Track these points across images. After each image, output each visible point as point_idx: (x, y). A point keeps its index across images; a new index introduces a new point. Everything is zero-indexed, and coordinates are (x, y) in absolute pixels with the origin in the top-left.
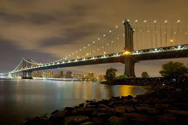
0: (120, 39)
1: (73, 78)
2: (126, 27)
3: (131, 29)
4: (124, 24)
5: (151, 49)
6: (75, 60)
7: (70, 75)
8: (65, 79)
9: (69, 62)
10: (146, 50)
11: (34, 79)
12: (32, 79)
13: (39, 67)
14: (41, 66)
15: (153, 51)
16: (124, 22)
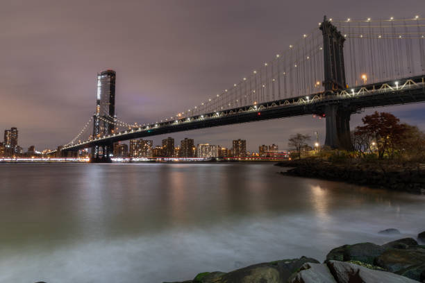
0: (313, 59)
1: (196, 156)
2: (325, 34)
3: (339, 36)
4: (321, 28)
5: (385, 83)
6: (200, 116)
7: (190, 150)
8: (176, 160)
9: (189, 120)
10: (374, 84)
11: (115, 162)
12: (111, 162)
13: (132, 131)
14: (137, 129)
15: (391, 88)
16: (320, 24)
